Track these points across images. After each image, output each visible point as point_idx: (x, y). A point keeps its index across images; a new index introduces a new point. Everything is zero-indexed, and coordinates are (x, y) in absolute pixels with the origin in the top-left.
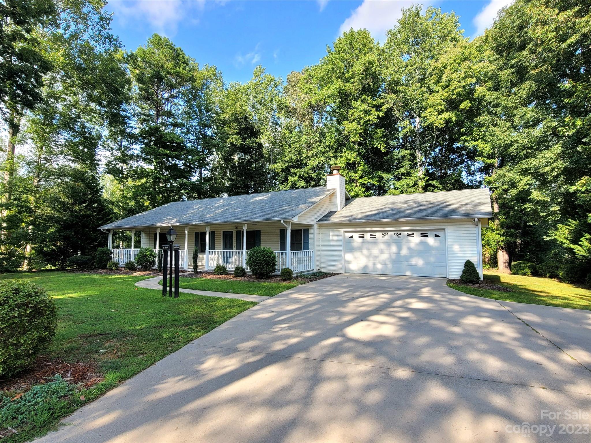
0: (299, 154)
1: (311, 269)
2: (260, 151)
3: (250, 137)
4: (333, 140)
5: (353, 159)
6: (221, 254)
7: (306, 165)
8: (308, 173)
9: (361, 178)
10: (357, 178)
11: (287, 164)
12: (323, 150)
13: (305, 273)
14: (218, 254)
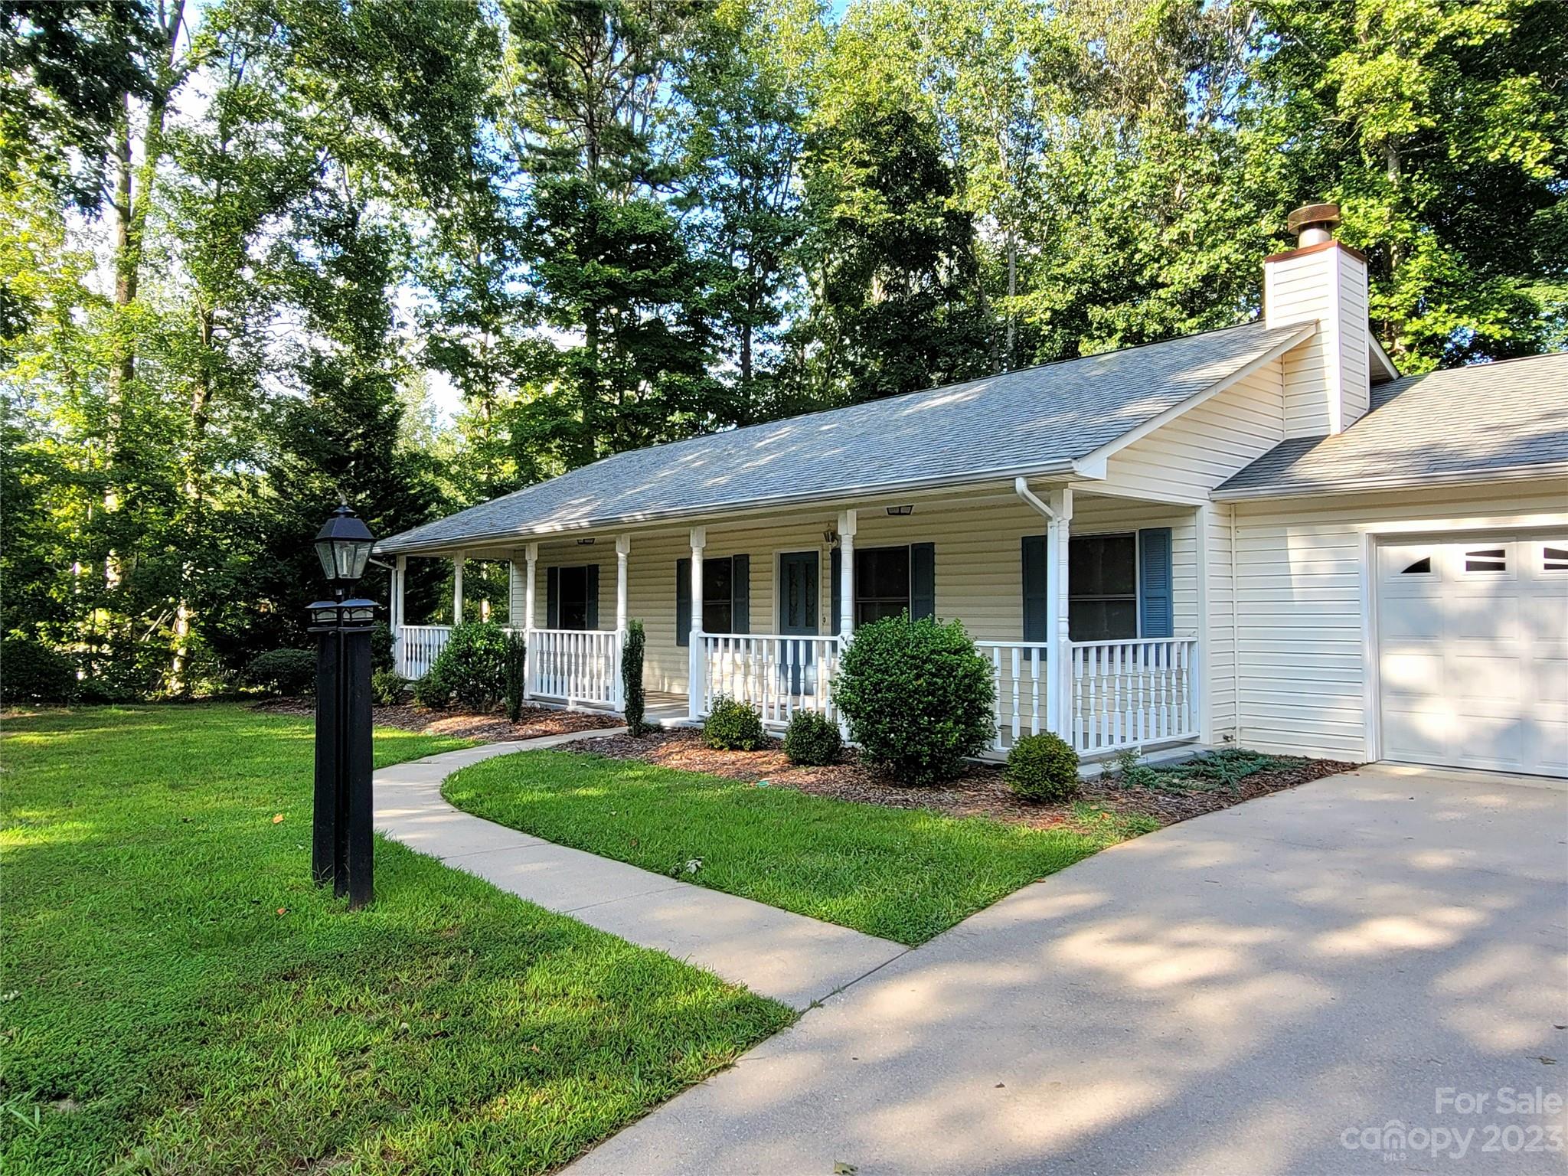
0: (1123, 244)
1: (1185, 735)
2: (966, 251)
3: (918, 195)
4: (1278, 160)
5: (1377, 229)
6: (771, 651)
7: (1155, 284)
8: (1162, 321)
9: (1415, 313)
10: (1398, 316)
11: (1074, 289)
12: (1232, 214)
13: (1154, 758)
14: (760, 650)
